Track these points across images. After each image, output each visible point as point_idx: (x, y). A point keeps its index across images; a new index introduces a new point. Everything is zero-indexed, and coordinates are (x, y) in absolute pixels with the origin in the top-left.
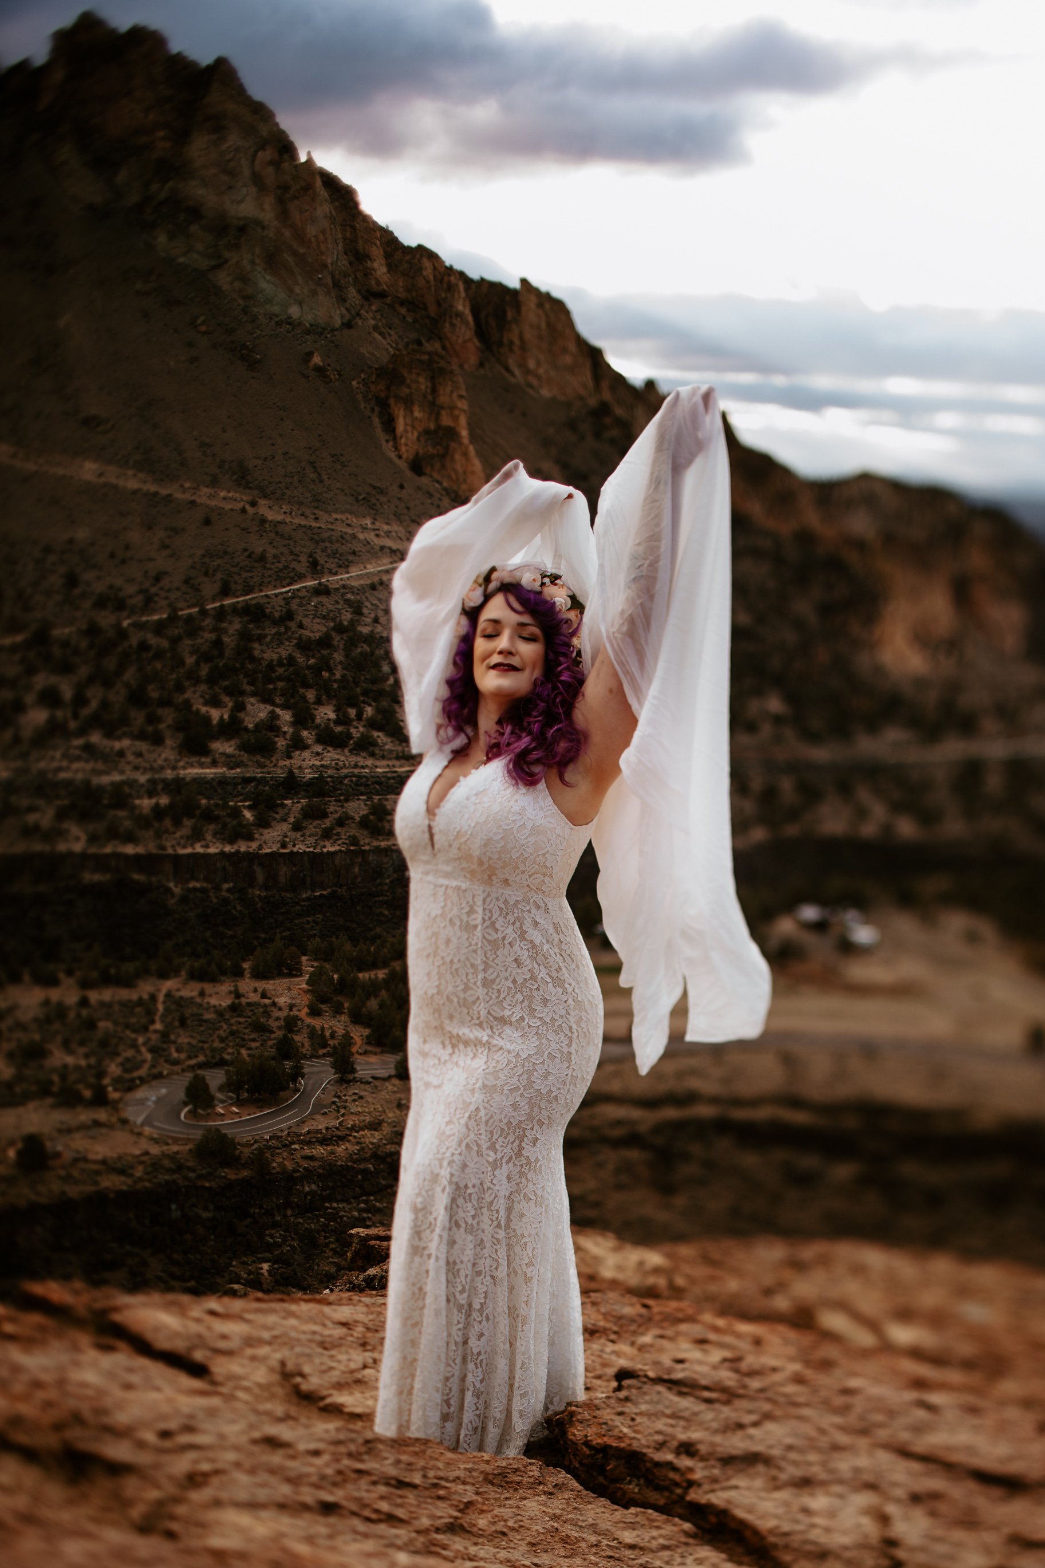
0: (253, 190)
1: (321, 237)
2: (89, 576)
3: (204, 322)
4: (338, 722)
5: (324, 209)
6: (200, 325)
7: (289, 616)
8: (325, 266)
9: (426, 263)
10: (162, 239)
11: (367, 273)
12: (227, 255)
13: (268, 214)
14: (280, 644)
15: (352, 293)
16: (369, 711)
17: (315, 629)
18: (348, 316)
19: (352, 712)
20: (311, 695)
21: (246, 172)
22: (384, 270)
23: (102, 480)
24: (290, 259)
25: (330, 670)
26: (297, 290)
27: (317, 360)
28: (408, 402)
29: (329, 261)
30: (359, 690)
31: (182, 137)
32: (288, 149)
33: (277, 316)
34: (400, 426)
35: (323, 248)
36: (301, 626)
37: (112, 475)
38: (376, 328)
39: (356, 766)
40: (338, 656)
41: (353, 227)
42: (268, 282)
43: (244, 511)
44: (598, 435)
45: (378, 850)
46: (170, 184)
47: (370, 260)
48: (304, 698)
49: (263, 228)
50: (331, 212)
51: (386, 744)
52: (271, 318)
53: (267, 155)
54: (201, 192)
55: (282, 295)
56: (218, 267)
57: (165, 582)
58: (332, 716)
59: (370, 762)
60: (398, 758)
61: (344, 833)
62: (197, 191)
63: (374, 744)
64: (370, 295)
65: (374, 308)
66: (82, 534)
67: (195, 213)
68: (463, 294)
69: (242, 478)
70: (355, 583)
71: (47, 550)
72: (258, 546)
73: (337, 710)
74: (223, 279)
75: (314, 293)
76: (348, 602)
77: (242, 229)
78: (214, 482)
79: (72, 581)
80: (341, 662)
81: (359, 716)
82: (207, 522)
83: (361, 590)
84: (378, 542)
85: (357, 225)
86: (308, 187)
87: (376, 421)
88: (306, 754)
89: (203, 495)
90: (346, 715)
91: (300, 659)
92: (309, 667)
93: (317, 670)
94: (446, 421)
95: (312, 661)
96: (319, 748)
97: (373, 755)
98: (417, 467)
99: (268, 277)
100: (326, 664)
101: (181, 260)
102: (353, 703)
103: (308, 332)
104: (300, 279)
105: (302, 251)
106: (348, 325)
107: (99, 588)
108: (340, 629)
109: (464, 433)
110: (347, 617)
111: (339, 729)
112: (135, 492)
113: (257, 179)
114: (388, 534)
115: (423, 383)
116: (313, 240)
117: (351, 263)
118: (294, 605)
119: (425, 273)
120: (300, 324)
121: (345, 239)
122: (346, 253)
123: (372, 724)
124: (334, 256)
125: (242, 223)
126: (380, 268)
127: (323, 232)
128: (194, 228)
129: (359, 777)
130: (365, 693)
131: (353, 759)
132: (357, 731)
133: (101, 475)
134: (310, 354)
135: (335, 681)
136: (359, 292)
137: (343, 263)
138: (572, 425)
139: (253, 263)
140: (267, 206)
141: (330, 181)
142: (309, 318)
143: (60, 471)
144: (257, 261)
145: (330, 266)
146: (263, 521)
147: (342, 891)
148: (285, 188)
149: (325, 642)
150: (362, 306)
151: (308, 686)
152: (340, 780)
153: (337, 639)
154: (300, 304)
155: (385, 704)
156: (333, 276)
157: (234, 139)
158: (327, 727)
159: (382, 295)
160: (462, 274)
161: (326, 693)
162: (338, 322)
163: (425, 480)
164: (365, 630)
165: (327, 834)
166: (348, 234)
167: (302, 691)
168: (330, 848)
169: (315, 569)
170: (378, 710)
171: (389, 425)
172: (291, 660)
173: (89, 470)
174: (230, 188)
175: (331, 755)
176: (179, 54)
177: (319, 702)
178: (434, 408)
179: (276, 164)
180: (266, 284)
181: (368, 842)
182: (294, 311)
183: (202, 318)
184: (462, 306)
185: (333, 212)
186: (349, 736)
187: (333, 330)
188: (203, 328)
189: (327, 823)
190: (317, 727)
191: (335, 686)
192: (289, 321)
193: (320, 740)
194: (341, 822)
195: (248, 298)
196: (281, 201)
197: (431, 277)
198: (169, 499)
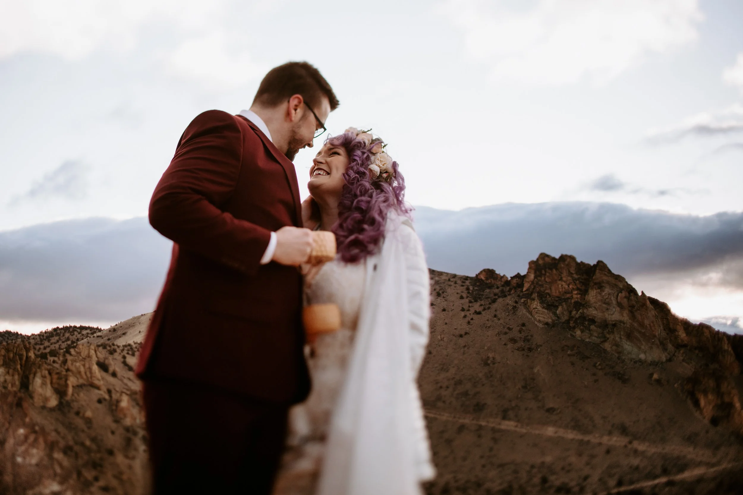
0: (618, 309)
1: (652, 324)
2: (552, 478)
3: (600, 365)
5: (652, 312)
6: (598, 366)
8: (655, 336)
9: (705, 330)
10: (578, 332)
11: (676, 337)
12: (608, 336)
13: (626, 317)
15: (670, 347)
18: (669, 356)
21: (614, 302)
22: (684, 335)
23: (556, 435)
24: (637, 334)
26: (643, 347)
27: (655, 376)
28: (705, 393)
29: (657, 334)
31: (584, 292)
32: (632, 291)
33: (634, 359)
34: (702, 402)
35: (653, 328)
37: (561, 432)
38: (683, 360)
41: (667, 319)
42: (629, 345)
43: (626, 447)
46: (581, 311)
47: (677, 331)
49: (624, 323)
50: (655, 314)
52: (631, 361)
53: (623, 294)
54: (594, 312)
55: (635, 350)
56: (605, 341)
57: (589, 480)
62: (592, 312)
64: (679, 346)
65: (681, 352)
66: (548, 459)
67: (592, 321)
68: (726, 342)
69: (624, 430)
70: (689, 480)
71: (533, 467)
72: (635, 462)
74: (607, 346)
75: (651, 348)
76: (686, 489)
77: (614, 325)
78: (610, 433)
79: (544, 480)
82: (608, 452)
83: (692, 483)
84: (697, 459)
85: (669, 318)
86: (644, 305)
87: (689, 402)
89: (605, 439)
94: (727, 399)
98: (715, 422)
99: (628, 343)
101: (587, 340)
103: (650, 365)
104: (644, 343)
105: (643, 331)
106: (670, 360)
107: (558, 483)
109: (737, 404)
112: (572, 440)
113: (620, 305)
115: (712, 383)
116: (648, 326)
117: (667, 334)
118: (656, 491)
119: (705, 334)
120: (646, 362)
121: (663, 324)
122: (664, 330)
124: (659, 331)
125: (614, 323)
126: (682, 334)
127: (653, 322)
128: (592, 327)
133: (556, 433)
134: (652, 375)
136: (673, 345)
137: (664, 334)
139: (620, 338)
140: (625, 315)
141: (654, 302)
142: (650, 359)
143: (537, 432)
144: (622, 337)
145: (657, 336)
146: (636, 451)
148: (633, 307)
150: (675, 352)
154: (645, 353)
156: (659, 340)
157: (607, 290)
159: (685, 346)
160: (725, 334)
162: (664, 359)
163: (720, 429)
166: (665, 322)
169: (666, 473)
171: (696, 403)
173: (550, 431)
174: (607, 309)
176: (582, 262)
178: (719, 394)
179: (628, 298)
180: (627, 346)
182: (642, 356)
183: (599, 363)
184: (726, 346)
185: (656, 314)
187: (662, 363)
188: (600, 367)
192: (640, 361)
195: (619, 353)
196: (631, 312)
197: (709, 336)
198: (588, 442)
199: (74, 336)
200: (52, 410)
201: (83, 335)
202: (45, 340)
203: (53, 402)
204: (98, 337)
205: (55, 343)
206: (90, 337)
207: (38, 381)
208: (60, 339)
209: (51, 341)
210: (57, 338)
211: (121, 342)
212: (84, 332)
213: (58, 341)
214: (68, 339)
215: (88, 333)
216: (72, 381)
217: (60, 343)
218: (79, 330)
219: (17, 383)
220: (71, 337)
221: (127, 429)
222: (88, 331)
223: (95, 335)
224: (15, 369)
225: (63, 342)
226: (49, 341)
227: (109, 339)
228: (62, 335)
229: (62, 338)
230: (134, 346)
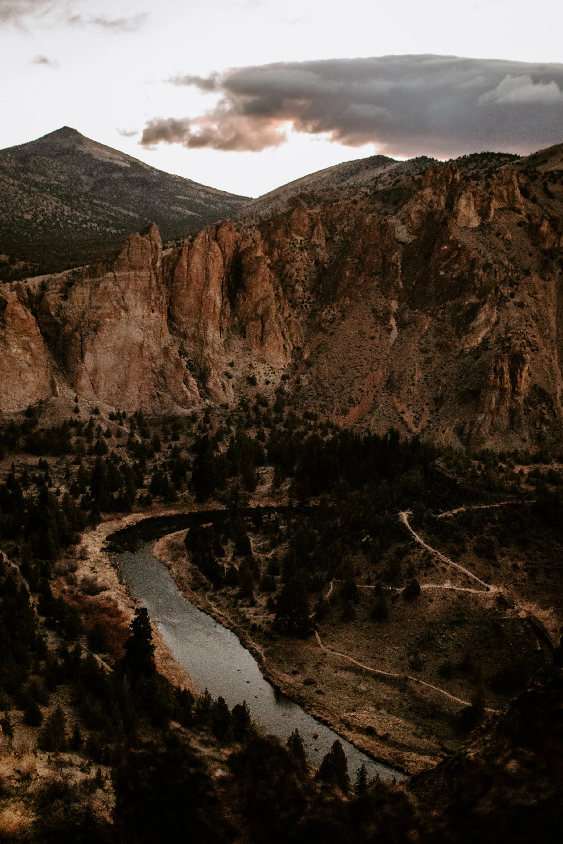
199: (492, 163)
200: (473, 230)
201: (501, 162)
202: (463, 166)
203: (475, 223)
204: (517, 164)
205: (472, 169)
206: (509, 164)
207: (463, 202)
208: (477, 165)
209: (469, 167)
210: (475, 164)
211: (542, 169)
212: (503, 159)
213: (475, 168)
214: (486, 166)
215: (506, 161)
216: (495, 204)
217: (478, 169)
218: (497, 157)
219: (443, 203)
220: (489, 164)
221: (545, 252)
222: (506, 158)
223: (514, 162)
224: (441, 191)
225: (481, 168)
226: (467, 167)
227: (528, 167)
228: (479, 161)
229: (479, 165)
230: (556, 173)
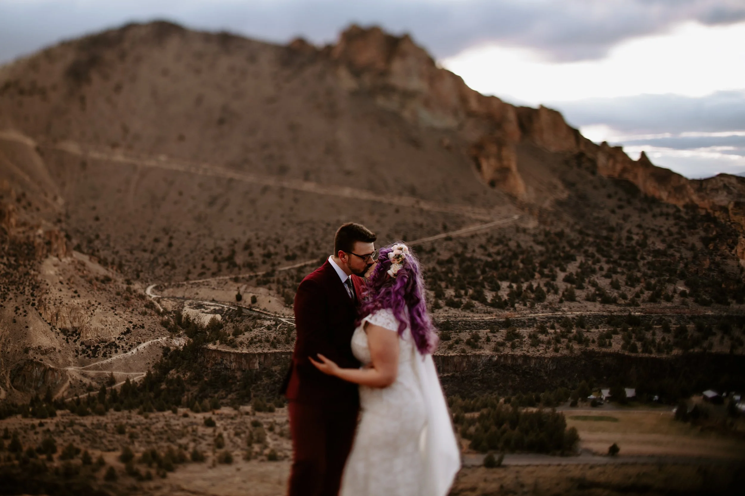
1: (447, 96)
4: (456, 296)
5: (449, 82)
7: (433, 250)
9: (494, 100)
10: (379, 100)
12: (407, 105)
13: (424, 87)
14: (429, 262)
15: (461, 115)
16: (471, 292)
17: (445, 255)
18: (460, 124)
19: (463, 292)
20: (443, 284)
22: (476, 104)
23: (353, 196)
25: (452, 273)
27: (447, 142)
28: (487, 157)
30: (466, 282)
32: (432, 62)
33: (428, 126)
34: (484, 166)
36: (439, 254)
37: (357, 193)
38: (472, 130)
39: (464, 316)
40: (456, 267)
43: (413, 207)
44: (579, 165)
45: (475, 356)
47: (470, 102)
48: (440, 286)
49: (423, 93)
51: (479, 306)
52: (426, 127)
55: (430, 117)
58: (453, 293)
59: (471, 315)
60: (484, 313)
61: (459, 347)
62: (394, 81)
63: (473, 306)
64: (470, 115)
65: (471, 120)
67: (394, 89)
68: (511, 112)
69: (413, 192)
70: (464, 235)
71: (328, 225)
72: (420, 220)
73: (456, 291)
74: (405, 113)
75: (444, 115)
76: (460, 243)
77: (413, 95)
78: (400, 194)
80: (457, 270)
81: (466, 294)
82: (397, 211)
83: (467, 238)
84: (473, 217)
86: (441, 77)
87: (473, 166)
88: (441, 311)
89: (396, 200)
90: (459, 293)
91: (438, 268)
92: (443, 272)
93: (446, 273)
94: (505, 163)
95: (444, 270)
96: (447, 308)
97: (472, 311)
98: (493, 184)
99: (425, 111)
100: (450, 271)
101: (388, 108)
102: (463, 288)
103: (442, 132)
104: (438, 111)
106: (460, 127)
108: (457, 255)
109: (514, 168)
110: (460, 250)
111: (456, 300)
112: (366, 201)
113: (420, 76)
114: (479, 214)
115: (494, 149)
118: (436, 245)
119: (494, 104)
120: (438, 129)
123: (472, 297)
125: (412, 92)
126: (474, 104)
128: (393, 95)
129: (466, 321)
130: (469, 283)
131: (463, 313)
132: (465, 300)
135: (455, 278)
136: (464, 114)
138: (566, 162)
139: (418, 108)
140: (424, 84)
142: (443, 126)
143: (335, 193)
144: (420, 105)
145: (451, 105)
146: (421, 210)
147: (458, 374)
148: (432, 78)
149: (450, 261)
150: (466, 120)
151: (441, 280)
152: (457, 323)
153: (455, 260)
154: (438, 120)
155: (478, 288)
156: (452, 108)
157: (410, 60)
158: (451, 299)
159: (476, 116)
161: (450, 283)
162: (455, 126)
163: (496, 190)
164: (468, 255)
165: (450, 348)
167: (439, 282)
168: (452, 354)
169: (445, 228)
170: (475, 291)
171: (479, 167)
172: (434, 269)
173: (347, 192)
175: (453, 311)
177: (447, 287)
178: (499, 159)
179: (428, 70)
180: (424, 113)
181: (470, 352)
182: (435, 124)
184: (511, 116)
185: (453, 86)
186: (462, 303)
187: (453, 130)
189: (451, 342)
190: (446, 299)
191: (455, 280)
192: (434, 128)
193: (447, 304)
194: (457, 342)
197: (496, 107)
198: (380, 203)
